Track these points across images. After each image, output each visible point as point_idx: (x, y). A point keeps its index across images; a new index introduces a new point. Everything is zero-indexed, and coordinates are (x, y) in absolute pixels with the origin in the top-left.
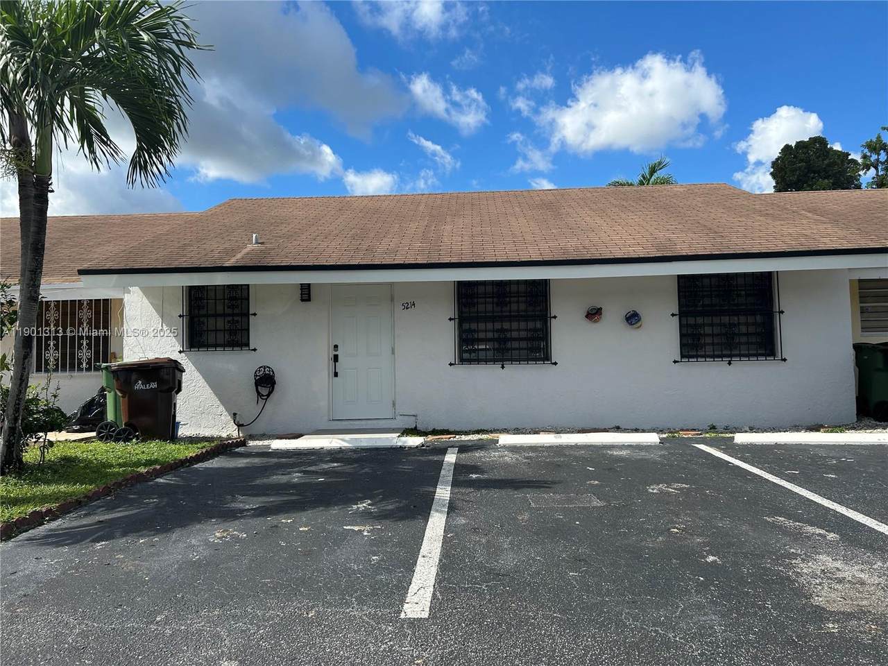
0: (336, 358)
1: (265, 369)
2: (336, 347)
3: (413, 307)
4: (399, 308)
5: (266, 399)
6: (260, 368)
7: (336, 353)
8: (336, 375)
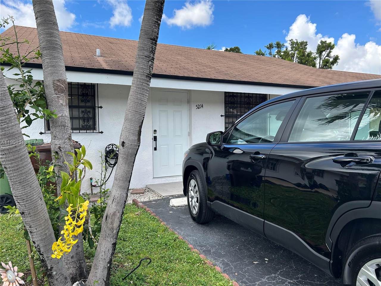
0: (155, 138)
1: (113, 146)
2: (155, 131)
3: (202, 107)
4: (194, 108)
5: (113, 167)
6: (109, 145)
7: (155, 135)
8: (155, 149)
